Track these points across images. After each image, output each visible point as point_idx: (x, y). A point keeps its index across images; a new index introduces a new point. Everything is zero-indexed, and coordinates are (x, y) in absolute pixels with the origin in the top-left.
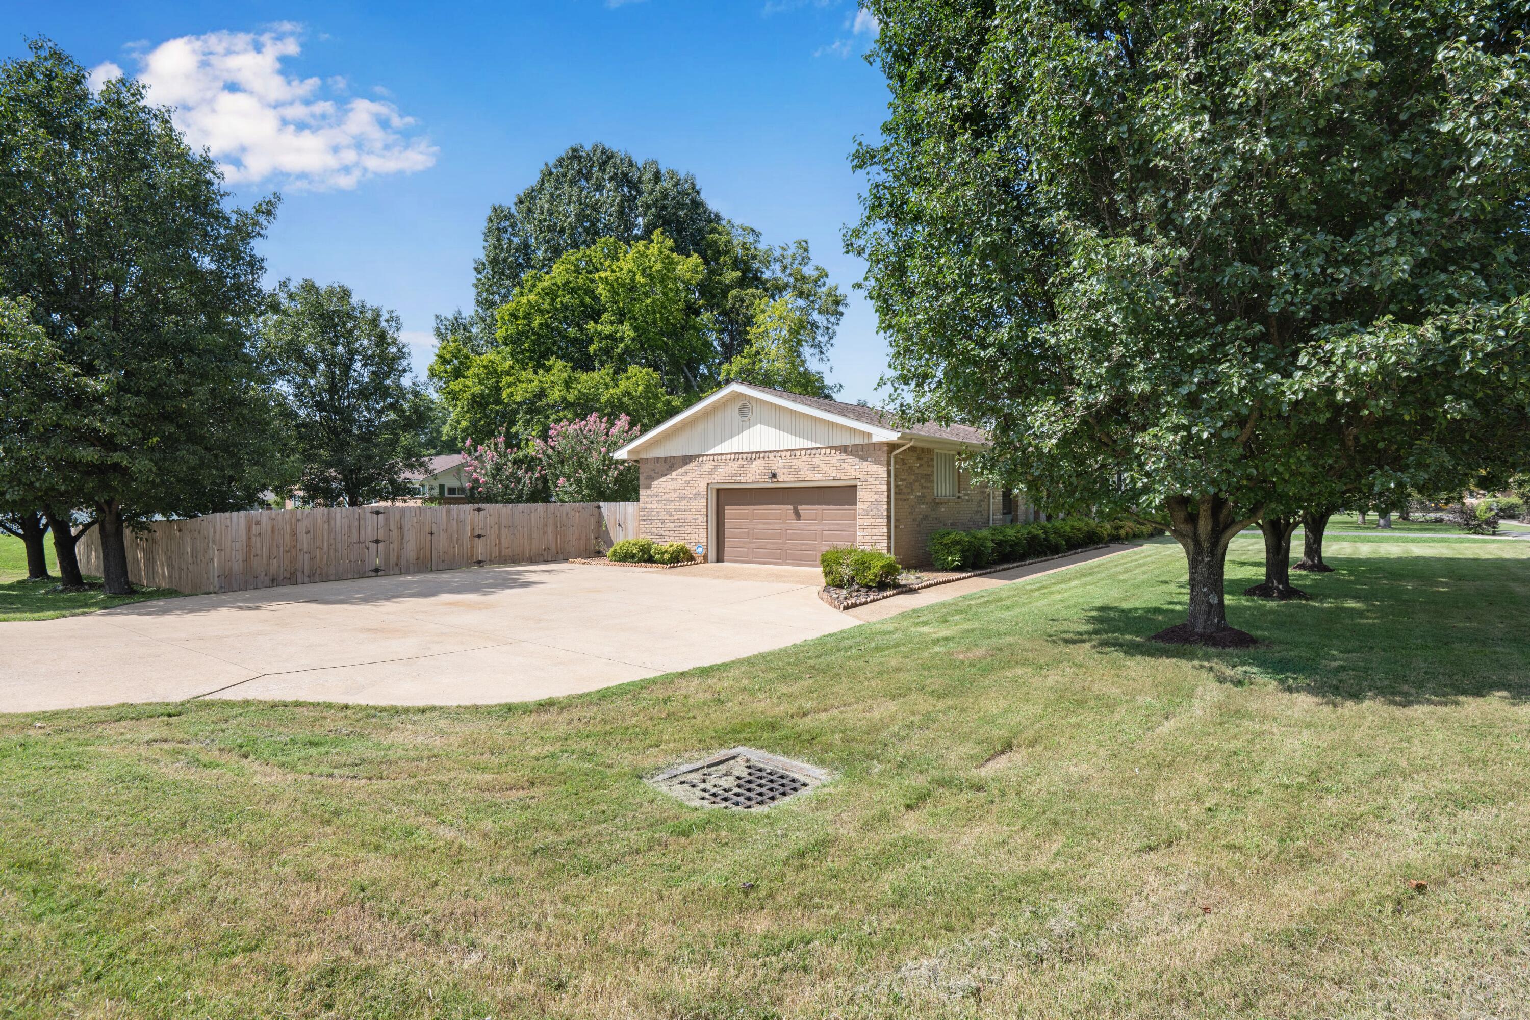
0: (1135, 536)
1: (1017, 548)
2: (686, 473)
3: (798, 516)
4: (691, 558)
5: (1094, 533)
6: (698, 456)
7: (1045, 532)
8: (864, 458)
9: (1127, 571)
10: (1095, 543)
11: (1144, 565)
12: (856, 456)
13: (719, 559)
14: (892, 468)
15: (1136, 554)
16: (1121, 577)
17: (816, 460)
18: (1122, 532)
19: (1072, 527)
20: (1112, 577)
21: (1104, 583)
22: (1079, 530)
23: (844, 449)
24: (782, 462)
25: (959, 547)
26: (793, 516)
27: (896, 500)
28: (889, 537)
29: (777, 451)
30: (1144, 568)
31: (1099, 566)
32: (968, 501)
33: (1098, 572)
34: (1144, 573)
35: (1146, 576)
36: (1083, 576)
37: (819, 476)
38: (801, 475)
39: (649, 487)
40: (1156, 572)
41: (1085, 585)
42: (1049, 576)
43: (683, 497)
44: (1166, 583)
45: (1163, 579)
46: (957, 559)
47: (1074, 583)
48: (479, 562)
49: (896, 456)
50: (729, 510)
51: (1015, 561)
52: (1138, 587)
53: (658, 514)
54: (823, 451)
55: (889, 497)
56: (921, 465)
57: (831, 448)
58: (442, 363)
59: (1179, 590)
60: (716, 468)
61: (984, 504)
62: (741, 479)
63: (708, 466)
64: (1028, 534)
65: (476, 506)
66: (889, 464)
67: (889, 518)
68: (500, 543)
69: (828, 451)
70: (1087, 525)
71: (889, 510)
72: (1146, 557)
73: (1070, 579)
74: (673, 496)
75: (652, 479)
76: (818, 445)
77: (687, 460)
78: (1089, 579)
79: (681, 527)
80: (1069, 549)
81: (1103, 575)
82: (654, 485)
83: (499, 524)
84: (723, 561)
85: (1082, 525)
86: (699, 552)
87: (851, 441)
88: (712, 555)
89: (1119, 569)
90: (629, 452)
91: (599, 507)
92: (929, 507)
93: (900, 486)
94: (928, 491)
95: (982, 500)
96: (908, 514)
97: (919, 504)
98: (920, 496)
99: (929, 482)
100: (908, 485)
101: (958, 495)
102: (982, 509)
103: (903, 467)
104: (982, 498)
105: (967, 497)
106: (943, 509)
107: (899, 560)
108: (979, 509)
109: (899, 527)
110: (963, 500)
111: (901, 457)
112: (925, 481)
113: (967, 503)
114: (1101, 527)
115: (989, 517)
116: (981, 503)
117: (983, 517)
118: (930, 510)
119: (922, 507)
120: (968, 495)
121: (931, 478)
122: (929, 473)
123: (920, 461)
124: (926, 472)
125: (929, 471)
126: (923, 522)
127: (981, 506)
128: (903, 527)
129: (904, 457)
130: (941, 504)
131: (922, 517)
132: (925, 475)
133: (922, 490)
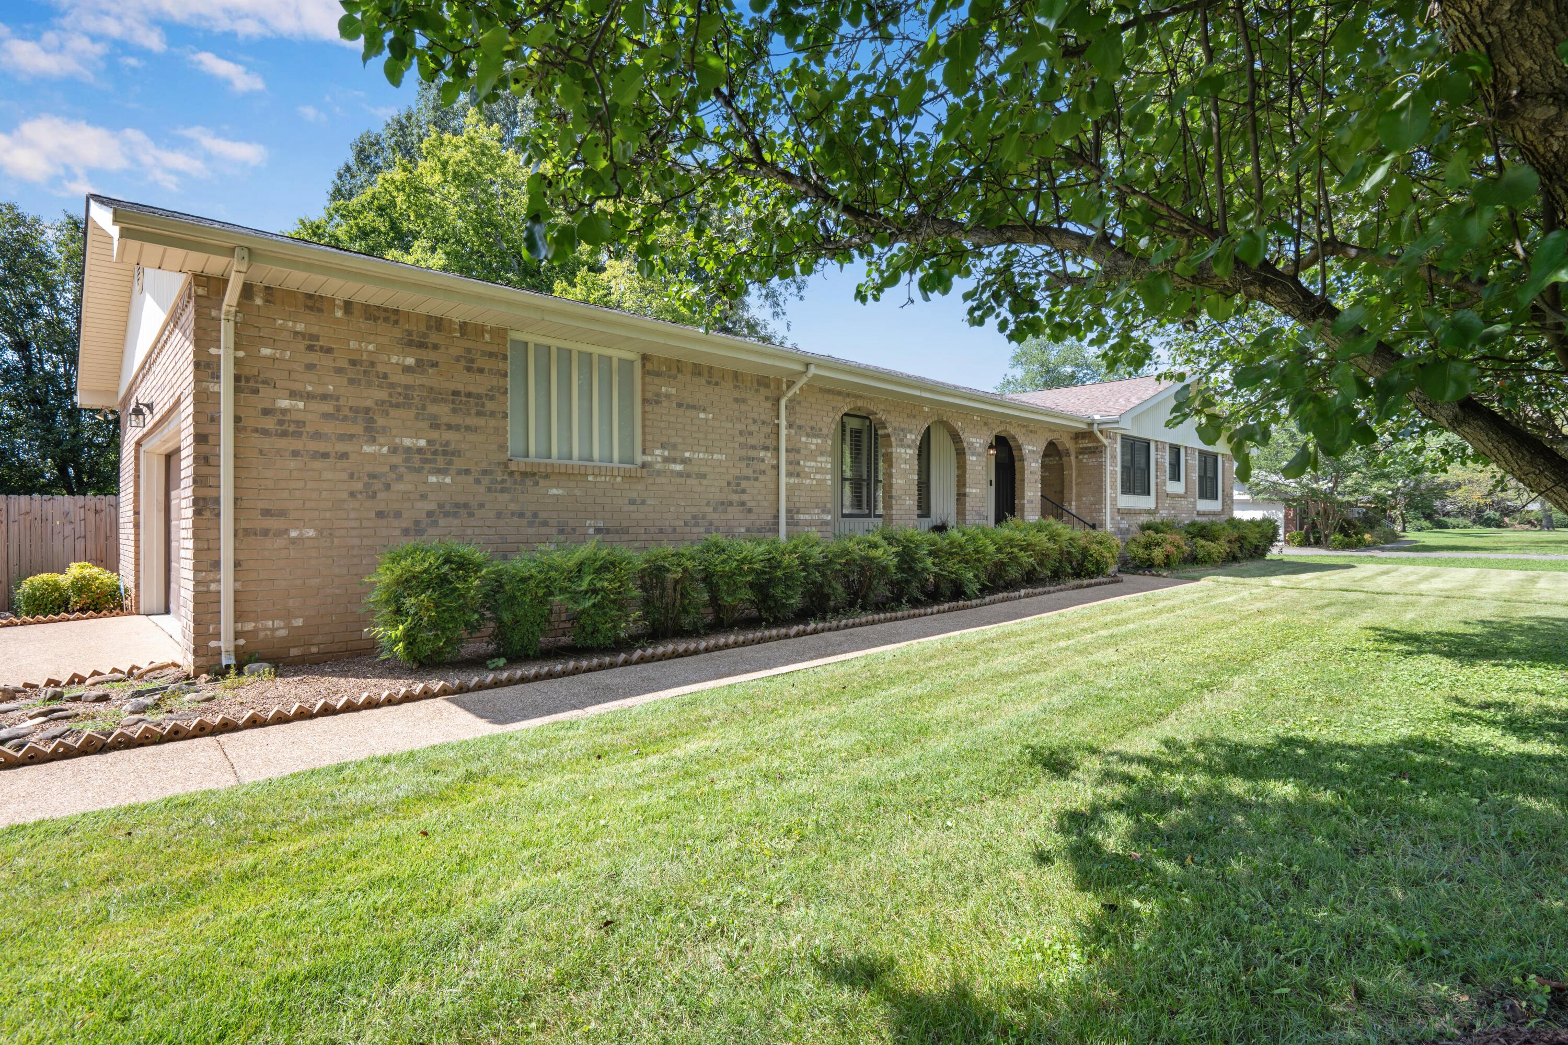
6: (132, 386)
8: (185, 332)
10: (1088, 574)
12: (182, 330)
14: (224, 352)
24: (156, 374)
32: (682, 475)
49: (249, 318)
56: (427, 364)
57: (170, 318)
66: (206, 340)
69: (170, 327)
77: (130, 396)
88: (151, 595)
92: (477, 481)
93: (284, 411)
94: (471, 437)
95: (747, 478)
96: (345, 495)
97: (419, 470)
98: (420, 451)
99: (479, 414)
100: (346, 412)
101: (640, 458)
102: (745, 497)
103: (313, 358)
104: (749, 473)
105: (679, 467)
106: (554, 491)
107: (282, 633)
108: (735, 497)
109: (286, 531)
110: (659, 473)
111: (300, 327)
112: (454, 411)
113: (679, 480)
114: (1100, 543)
115: (777, 517)
116: (744, 484)
117: (753, 516)
118: (482, 489)
119: (433, 479)
120: (684, 461)
121: (489, 406)
122: (481, 390)
123: (419, 351)
124: (453, 386)
125: (479, 384)
126: (442, 522)
127: (743, 491)
128: (311, 533)
129: (315, 330)
130: (547, 476)
131: (433, 506)
132: (456, 393)
133: (435, 435)
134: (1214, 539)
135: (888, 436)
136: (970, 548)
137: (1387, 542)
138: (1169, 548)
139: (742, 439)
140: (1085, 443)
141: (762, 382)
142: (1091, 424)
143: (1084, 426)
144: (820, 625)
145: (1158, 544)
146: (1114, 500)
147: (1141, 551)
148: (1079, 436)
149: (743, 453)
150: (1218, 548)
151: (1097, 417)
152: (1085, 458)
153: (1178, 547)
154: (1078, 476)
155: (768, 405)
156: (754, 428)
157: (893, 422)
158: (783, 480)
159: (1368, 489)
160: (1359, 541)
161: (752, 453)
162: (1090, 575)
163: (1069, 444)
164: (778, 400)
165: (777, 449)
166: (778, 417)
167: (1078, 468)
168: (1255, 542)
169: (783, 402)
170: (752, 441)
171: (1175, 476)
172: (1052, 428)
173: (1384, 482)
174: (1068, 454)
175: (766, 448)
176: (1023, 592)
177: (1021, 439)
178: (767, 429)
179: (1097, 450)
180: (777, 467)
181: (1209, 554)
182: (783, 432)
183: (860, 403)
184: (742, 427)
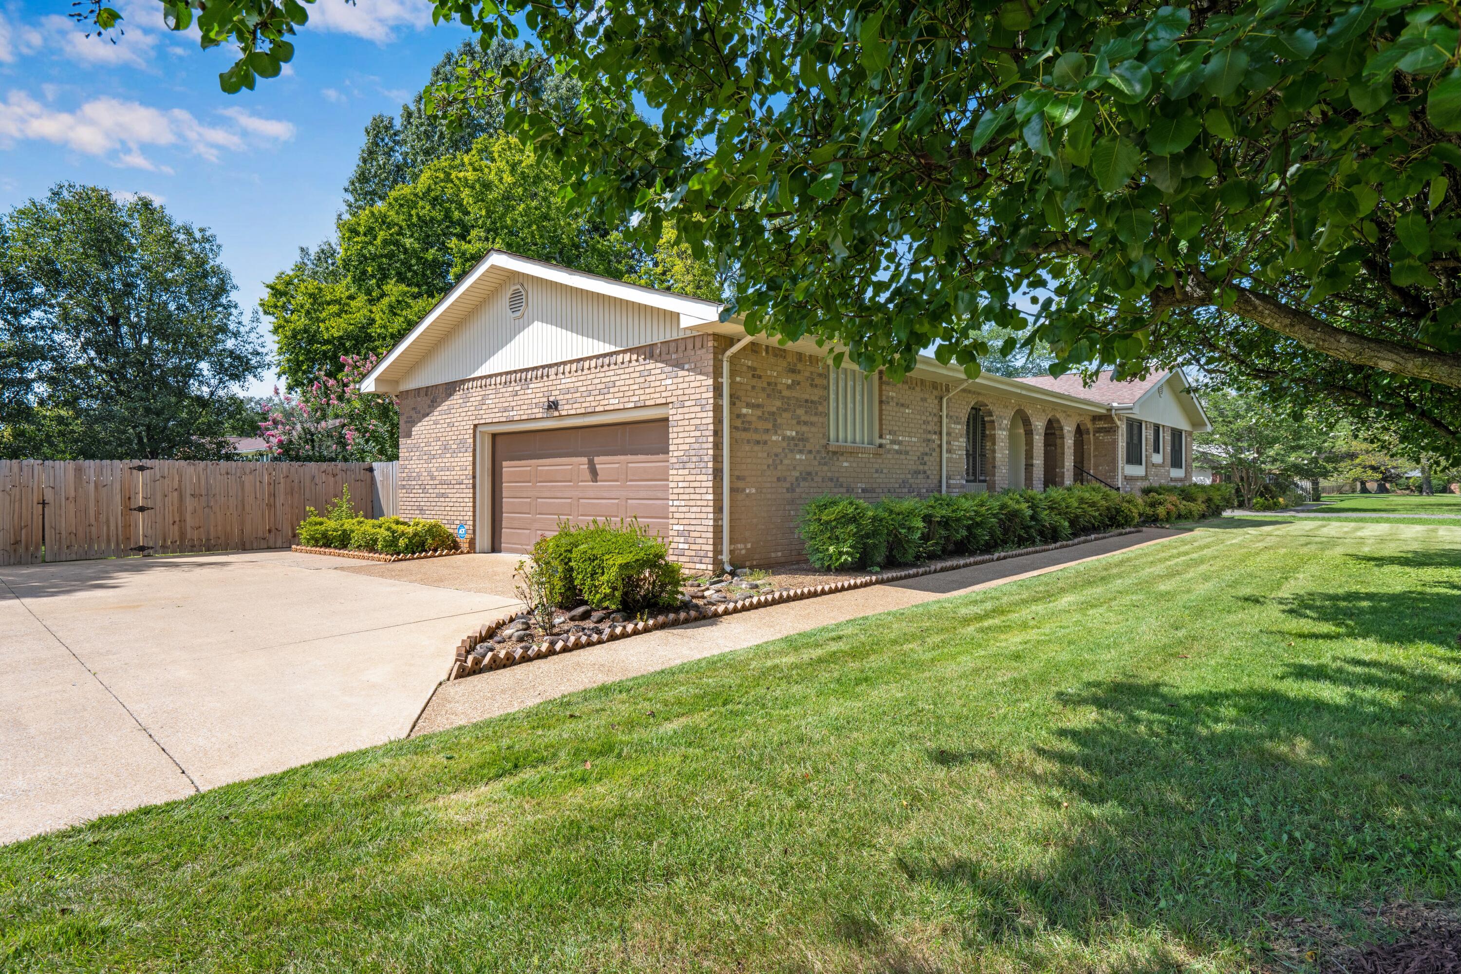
0: (1179, 517)
1: (979, 531)
2: (448, 412)
3: (594, 473)
4: (454, 547)
5: (1118, 511)
6: (463, 382)
7: (1033, 507)
8: (678, 365)
9: (1172, 574)
10: (1120, 525)
11: (1202, 561)
12: (666, 362)
13: (495, 548)
14: (725, 380)
15: (1184, 542)
16: (1163, 587)
17: (610, 375)
18: (1161, 511)
19: (1082, 500)
20: (1144, 586)
21: (1127, 600)
22: (1093, 504)
23: (649, 352)
24: (567, 382)
25: (852, 528)
26: (588, 475)
27: (734, 442)
28: (718, 509)
29: (557, 365)
30: (1203, 568)
31: (1121, 563)
32: (898, 452)
33: (1120, 576)
34: (1206, 578)
35: (1209, 585)
36: (1090, 583)
37: (614, 402)
38: (590, 403)
39: (409, 435)
40: (1228, 576)
41: (1086, 606)
42: (1021, 585)
43: (446, 448)
44: (1256, 601)
45: (1247, 591)
46: (846, 551)
47: (1066, 600)
48: (142, 549)
49: (733, 359)
50: (509, 468)
51: (972, 553)
52: (1198, 612)
53: (419, 475)
54: (620, 358)
55: (717, 433)
56: (796, 383)
57: (631, 350)
58: (274, 295)
59: (1295, 624)
60: (484, 397)
61: (931, 460)
62: (514, 414)
63: (476, 395)
64: (1003, 507)
65: (136, 462)
66: (717, 373)
67: (717, 473)
68: (182, 520)
69: (627, 357)
70: (1106, 497)
71: (717, 458)
72: (1201, 548)
73: (1062, 590)
74: (435, 448)
75: (413, 422)
76: (613, 349)
77: (450, 388)
78: (1098, 591)
79: (444, 495)
80: (1075, 535)
81: (1128, 581)
82: (415, 430)
83: (180, 490)
84: (500, 551)
85: (1097, 497)
86: (463, 535)
87: (658, 335)
88: (483, 539)
89: (1159, 569)
90: (377, 380)
91: (371, 470)
92: (815, 458)
93: (745, 415)
94: (813, 429)
95: (926, 454)
96: (765, 467)
97: (792, 451)
98: (793, 438)
99: (816, 414)
100: (766, 415)
101: (878, 441)
102: (926, 468)
103: (754, 382)
104: (927, 450)
105: (896, 447)
106: (845, 464)
107: (743, 552)
108: (921, 467)
109: (744, 490)
110: (889, 451)
111: (750, 363)
112: (806, 412)
113: (897, 456)
114: (1129, 502)
115: (940, 482)
116: (926, 458)
117: (929, 481)
118: (816, 463)
119: (798, 457)
120: (899, 443)
121: (820, 409)
122: (816, 398)
123: (794, 375)
124: (807, 397)
125: (815, 395)
126: (802, 484)
127: (925, 464)
128: (754, 491)
129: (755, 365)
130: (842, 454)
131: (798, 474)
132: (807, 401)
133: (798, 428)
134: (1193, 500)
135: (993, 422)
136: (1064, 505)
137: (1297, 505)
138: (1170, 506)
139: (924, 427)
140: (1101, 424)
141: (935, 386)
142: (1110, 410)
143: (1104, 411)
144: (1003, 554)
145: (1160, 503)
146: (1123, 469)
147: (1148, 509)
148: (1096, 418)
149: (924, 436)
150: (1198, 507)
151: (1115, 404)
152: (1101, 436)
153: (1176, 506)
154: (1095, 450)
155: (936, 402)
156: (930, 419)
157: (997, 411)
158: (945, 455)
159: (1287, 459)
160: (1275, 504)
161: (929, 436)
162: (1122, 526)
163: (1090, 425)
164: (941, 398)
165: (941, 434)
166: (941, 410)
167: (1095, 443)
168: (1218, 502)
169: (945, 400)
170: (929, 428)
171: (1157, 450)
172: (1080, 412)
173: (1301, 453)
174: (1088, 433)
175: (935, 433)
176: (1093, 536)
177: (1063, 422)
178: (936, 419)
179: (1112, 430)
180: (940, 446)
181: (1191, 512)
182: (945, 420)
183: (980, 399)
184: (924, 418)
